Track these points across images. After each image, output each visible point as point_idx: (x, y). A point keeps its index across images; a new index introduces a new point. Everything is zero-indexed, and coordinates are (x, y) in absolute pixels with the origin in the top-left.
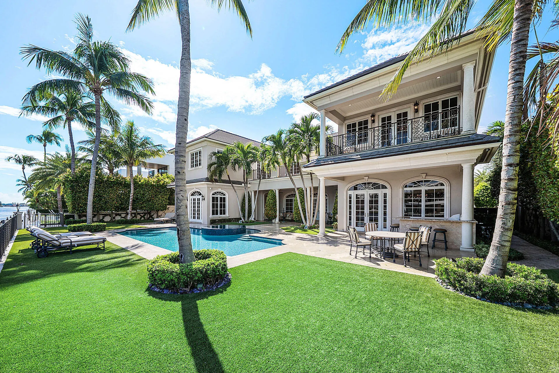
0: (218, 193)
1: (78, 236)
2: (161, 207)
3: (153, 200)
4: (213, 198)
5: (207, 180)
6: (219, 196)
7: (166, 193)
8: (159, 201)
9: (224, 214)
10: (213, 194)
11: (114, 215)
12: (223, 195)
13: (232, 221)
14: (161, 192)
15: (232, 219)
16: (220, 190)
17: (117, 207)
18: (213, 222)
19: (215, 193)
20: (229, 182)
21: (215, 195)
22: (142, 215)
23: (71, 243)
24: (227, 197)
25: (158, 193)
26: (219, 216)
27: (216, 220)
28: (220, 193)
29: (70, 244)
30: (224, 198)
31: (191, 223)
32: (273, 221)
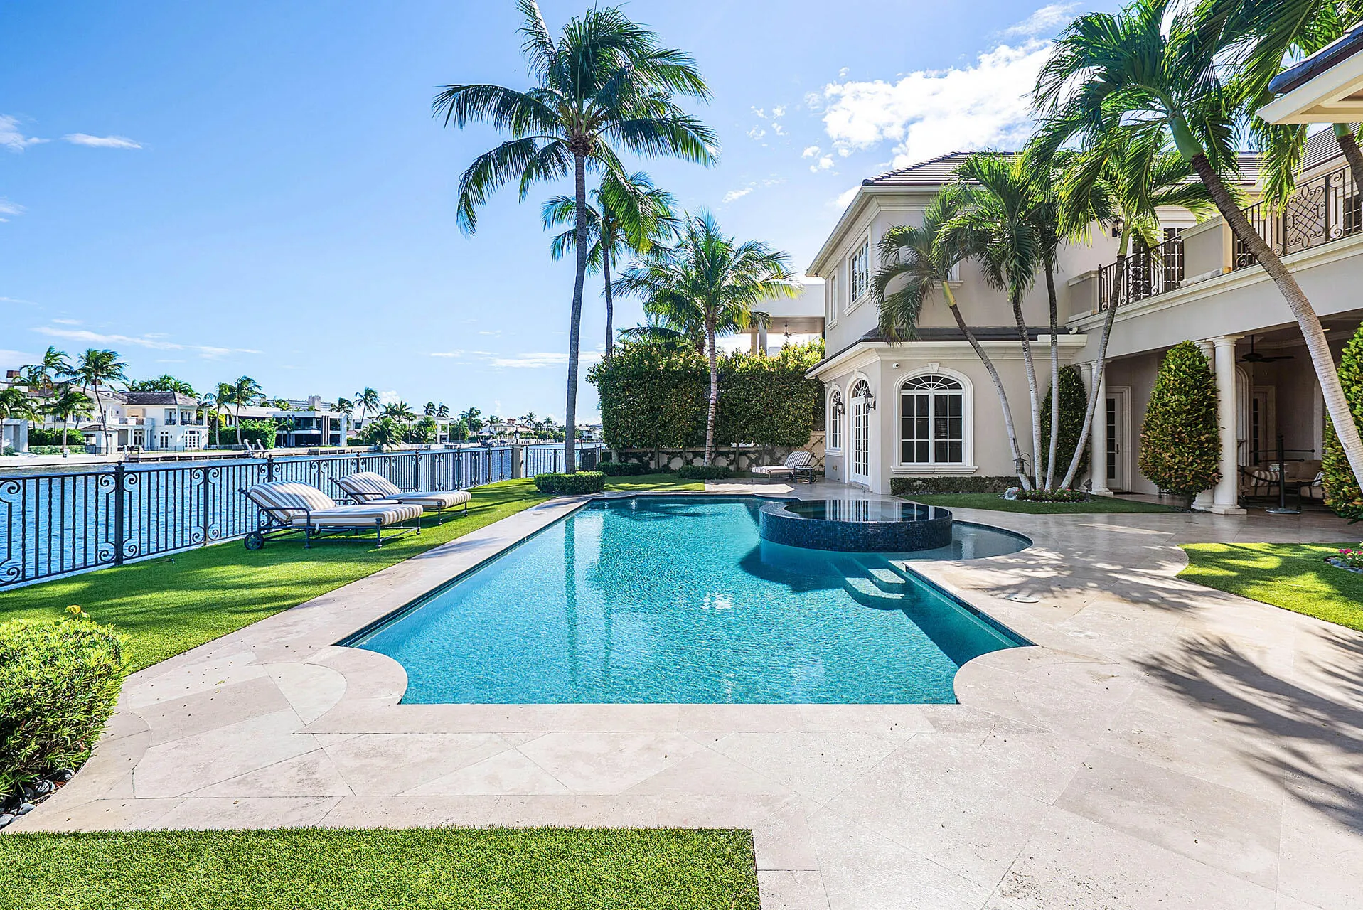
0: (927, 379)
1: (400, 503)
2: (794, 435)
3: (771, 415)
4: (906, 401)
5: (873, 337)
6: (932, 393)
7: (806, 396)
8: (788, 419)
9: (957, 457)
10: (905, 386)
11: (690, 456)
12: (950, 387)
13: (991, 488)
14: (792, 393)
15: (992, 479)
16: (933, 369)
17: (688, 435)
18: (900, 487)
19: (917, 381)
20: (961, 333)
21: (913, 388)
22: (753, 457)
23: (309, 521)
24: (967, 393)
25: (782, 396)
26: (931, 468)
27: (915, 480)
28: (936, 379)
29: (305, 521)
30: (957, 400)
31: (851, 486)
32: (1201, 501)
